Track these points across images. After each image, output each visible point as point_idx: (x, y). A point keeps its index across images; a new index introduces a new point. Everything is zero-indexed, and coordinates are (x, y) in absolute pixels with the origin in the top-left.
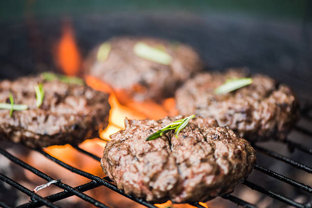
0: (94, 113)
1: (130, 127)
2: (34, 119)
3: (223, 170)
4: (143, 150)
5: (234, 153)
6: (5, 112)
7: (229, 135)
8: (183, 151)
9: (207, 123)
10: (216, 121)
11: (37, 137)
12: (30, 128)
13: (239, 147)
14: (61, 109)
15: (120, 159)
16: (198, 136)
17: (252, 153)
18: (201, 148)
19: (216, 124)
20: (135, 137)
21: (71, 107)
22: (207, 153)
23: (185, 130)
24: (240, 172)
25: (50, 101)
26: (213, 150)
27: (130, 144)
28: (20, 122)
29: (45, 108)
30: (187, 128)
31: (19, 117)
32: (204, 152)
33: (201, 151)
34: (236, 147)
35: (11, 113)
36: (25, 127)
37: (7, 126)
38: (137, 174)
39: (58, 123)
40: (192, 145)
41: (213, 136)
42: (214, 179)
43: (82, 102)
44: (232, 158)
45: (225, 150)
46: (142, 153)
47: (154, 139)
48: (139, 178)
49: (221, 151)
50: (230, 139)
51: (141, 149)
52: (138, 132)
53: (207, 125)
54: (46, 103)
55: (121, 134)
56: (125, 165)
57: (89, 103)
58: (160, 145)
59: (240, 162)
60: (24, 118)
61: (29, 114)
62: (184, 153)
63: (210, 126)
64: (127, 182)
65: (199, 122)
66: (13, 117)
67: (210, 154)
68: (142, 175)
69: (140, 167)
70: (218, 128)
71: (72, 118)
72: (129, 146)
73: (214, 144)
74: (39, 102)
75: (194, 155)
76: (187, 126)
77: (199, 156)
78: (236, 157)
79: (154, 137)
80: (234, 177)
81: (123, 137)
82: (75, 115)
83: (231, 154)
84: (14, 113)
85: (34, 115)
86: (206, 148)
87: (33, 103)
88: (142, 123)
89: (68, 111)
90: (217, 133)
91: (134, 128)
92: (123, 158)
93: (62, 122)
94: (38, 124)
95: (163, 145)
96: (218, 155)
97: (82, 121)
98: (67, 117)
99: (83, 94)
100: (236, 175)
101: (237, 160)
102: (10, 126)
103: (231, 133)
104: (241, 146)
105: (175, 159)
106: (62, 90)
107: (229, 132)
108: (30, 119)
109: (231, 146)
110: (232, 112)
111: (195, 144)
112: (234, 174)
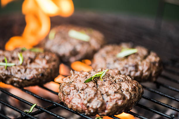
0: (51, 67)
1: (74, 75)
2: (19, 71)
3: (127, 97)
4: (83, 87)
5: (132, 88)
6: (3, 67)
7: (128, 79)
8: (105, 88)
9: (115, 73)
10: (119, 71)
11: (21, 81)
12: (17, 76)
13: (134, 85)
14: (33, 66)
15: (70, 92)
16: (112, 80)
17: (141, 88)
18: (114, 86)
19: (119, 73)
20: (78, 81)
21: (38, 64)
22: (118, 89)
23: (104, 77)
24: (136, 98)
25: (27, 61)
26: (121, 87)
27: (75, 84)
28: (11, 73)
29: (24, 65)
30: (105, 76)
31: (10, 70)
32: (116, 88)
33: (114, 88)
34: (132, 85)
35: (6, 68)
36: (14, 75)
37: (4, 75)
38: (80, 99)
39: (32, 73)
40: (109, 85)
41: (119, 80)
42: (122, 102)
43: (44, 62)
44: (131, 91)
45: (126, 87)
46: (82, 89)
47: (89, 82)
48: (81, 102)
49: (125, 88)
50: (128, 81)
51: (82, 87)
52: (79, 78)
53: (115, 74)
54: (25, 62)
55: (69, 79)
56: (73, 95)
57: (48, 62)
58: (92, 85)
59: (135, 93)
60: (13, 70)
61: (16, 68)
62: (105, 89)
63: (116, 75)
64: (74, 103)
65: (111, 72)
66: (7, 70)
67: (119, 89)
68: (83, 100)
69: (82, 95)
70: (121, 75)
71: (40, 70)
72: (75, 85)
73: (121, 84)
74: (21, 62)
75: (111, 90)
76: (105, 75)
77: (114, 90)
78: (133, 90)
79: (88, 81)
80: (133, 101)
81: (70, 80)
82: (41, 69)
83: (130, 89)
84: (8, 68)
85: (18, 68)
86: (117, 86)
87: (18, 63)
88: (80, 73)
89: (37, 67)
90: (121, 78)
91: (76, 76)
92: (72, 91)
93: (34, 72)
94: (21, 73)
95: (93, 85)
96: (123, 90)
97: (45, 72)
98: (37, 70)
99: (44, 57)
100: (134, 100)
101: (134, 91)
102: (5, 75)
103: (129, 78)
104: (135, 84)
105: (101, 92)
106: (32, 56)
107: (127, 77)
108: (17, 71)
109: (130, 85)
110: (127, 66)
111: (111, 84)
112: (133, 99)
